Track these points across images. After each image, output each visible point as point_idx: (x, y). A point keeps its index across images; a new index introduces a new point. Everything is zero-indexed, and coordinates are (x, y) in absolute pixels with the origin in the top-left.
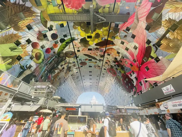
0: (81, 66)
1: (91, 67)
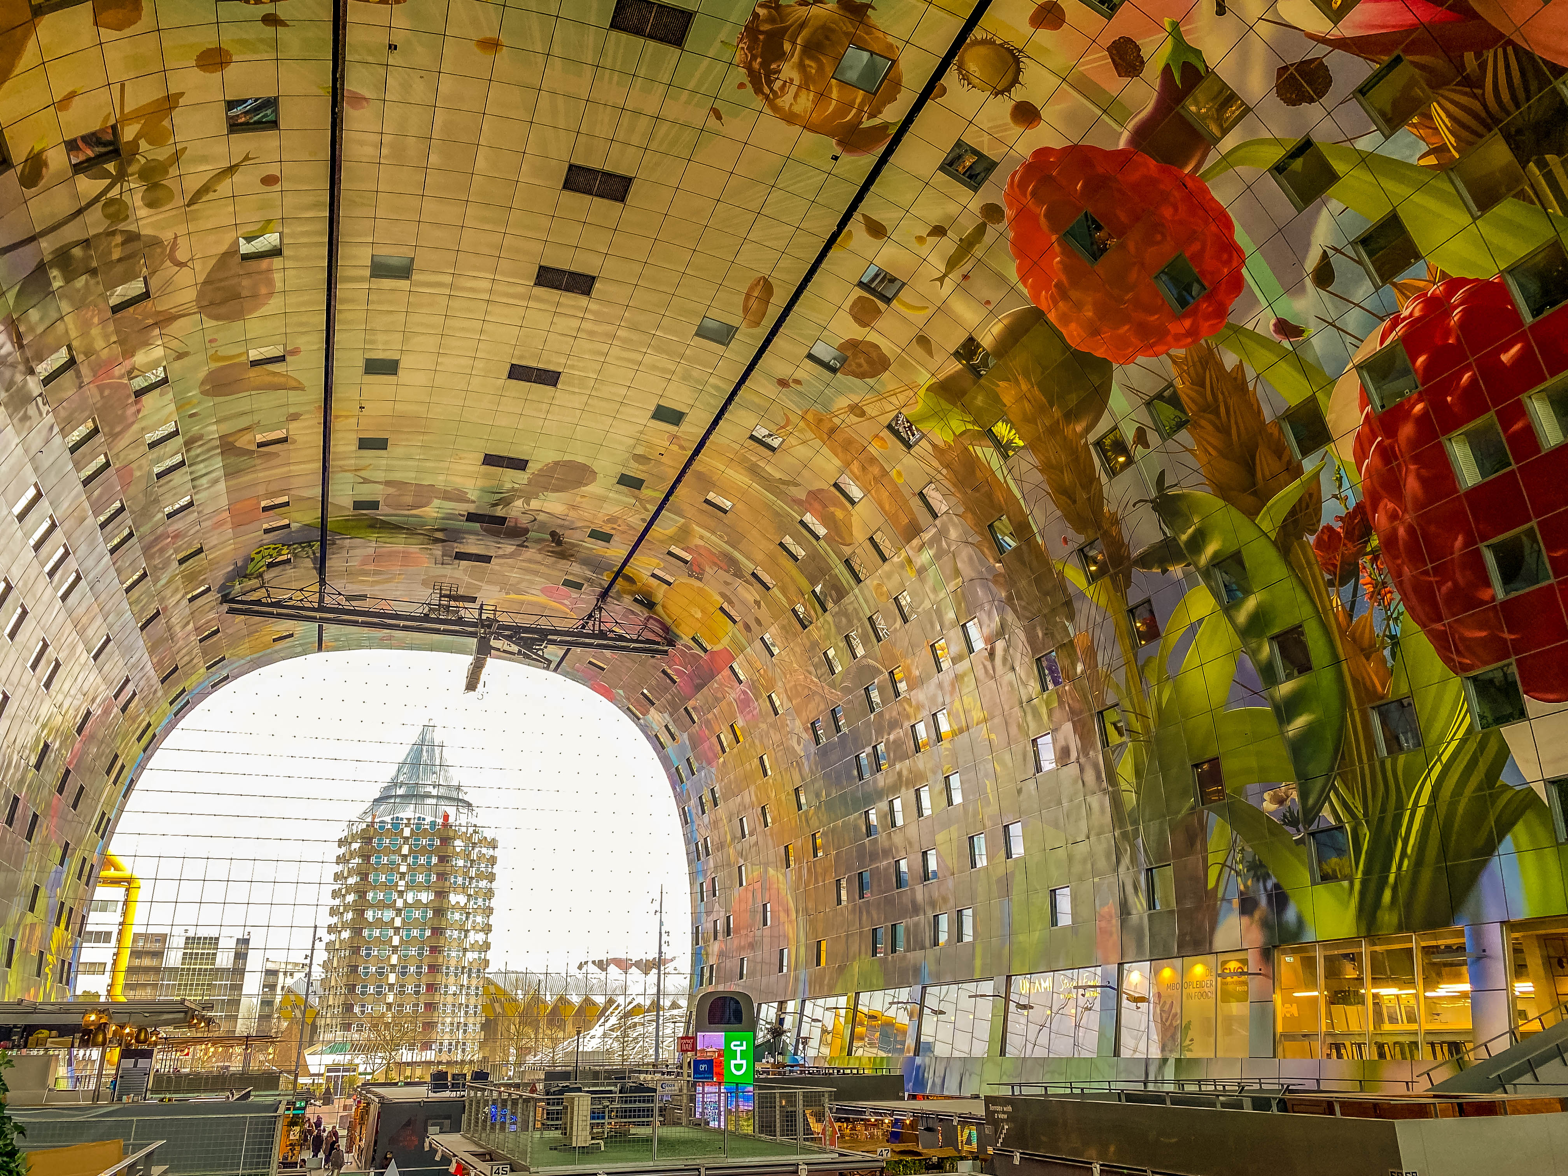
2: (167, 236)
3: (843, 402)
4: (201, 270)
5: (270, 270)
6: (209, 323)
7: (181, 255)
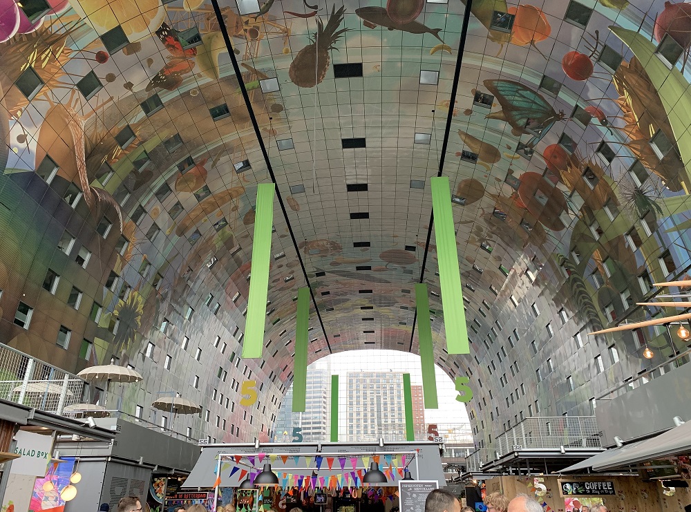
0: (413, 249)
1: (356, 245)
2: (482, 220)
3: (241, 205)
4: (477, 204)
5: (458, 192)
6: (484, 184)
7: (481, 212)
